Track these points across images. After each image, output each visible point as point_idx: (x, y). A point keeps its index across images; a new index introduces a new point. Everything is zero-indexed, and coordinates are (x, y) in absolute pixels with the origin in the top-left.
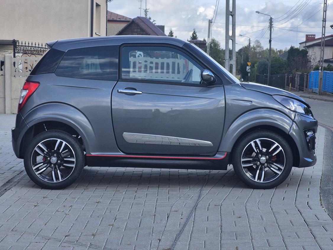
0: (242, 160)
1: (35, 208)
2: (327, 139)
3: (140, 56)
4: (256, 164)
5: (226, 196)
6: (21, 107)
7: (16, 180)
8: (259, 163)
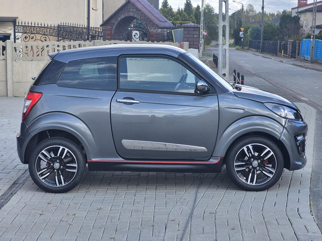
0: (235, 164)
1: (40, 217)
2: (317, 124)
3: (136, 35)
4: (248, 168)
5: (220, 201)
6: (25, 117)
7: (21, 182)
8: (251, 166)
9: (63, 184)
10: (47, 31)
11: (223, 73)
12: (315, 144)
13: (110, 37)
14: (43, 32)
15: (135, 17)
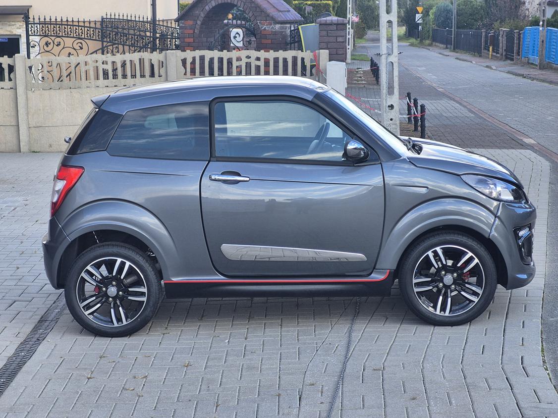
0: (415, 281)
1: (88, 384)
2: (552, 191)
3: (237, 35)
4: (437, 286)
5: (390, 345)
6: (56, 209)
7: (52, 317)
8: (441, 284)
9: (125, 323)
10: (83, 32)
11: (390, 104)
12: (549, 231)
13: (192, 39)
14: (75, 33)
15: (235, 3)
